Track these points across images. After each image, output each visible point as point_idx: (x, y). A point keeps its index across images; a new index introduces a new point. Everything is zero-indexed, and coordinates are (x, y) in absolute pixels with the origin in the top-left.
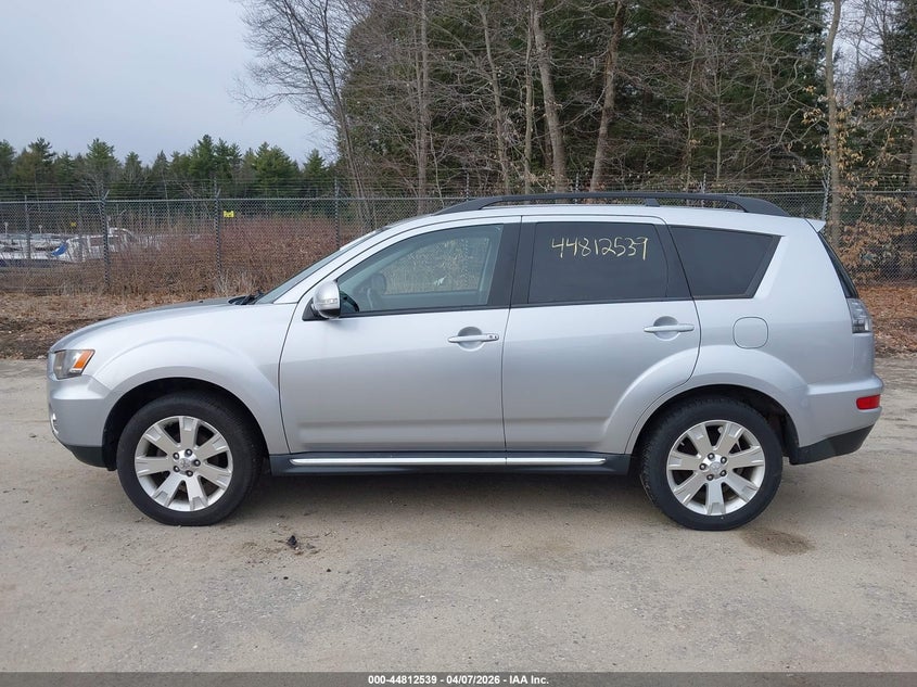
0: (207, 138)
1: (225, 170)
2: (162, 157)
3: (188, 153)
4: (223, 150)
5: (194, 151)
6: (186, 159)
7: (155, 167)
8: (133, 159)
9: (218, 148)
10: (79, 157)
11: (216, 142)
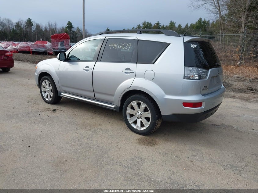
0: (200, 19)
1: (204, 28)
2: (187, 25)
3: (195, 24)
4: (205, 22)
5: (196, 23)
6: (194, 25)
7: (185, 28)
8: (180, 26)
9: (203, 22)
10: (167, 26)
11: (203, 20)
